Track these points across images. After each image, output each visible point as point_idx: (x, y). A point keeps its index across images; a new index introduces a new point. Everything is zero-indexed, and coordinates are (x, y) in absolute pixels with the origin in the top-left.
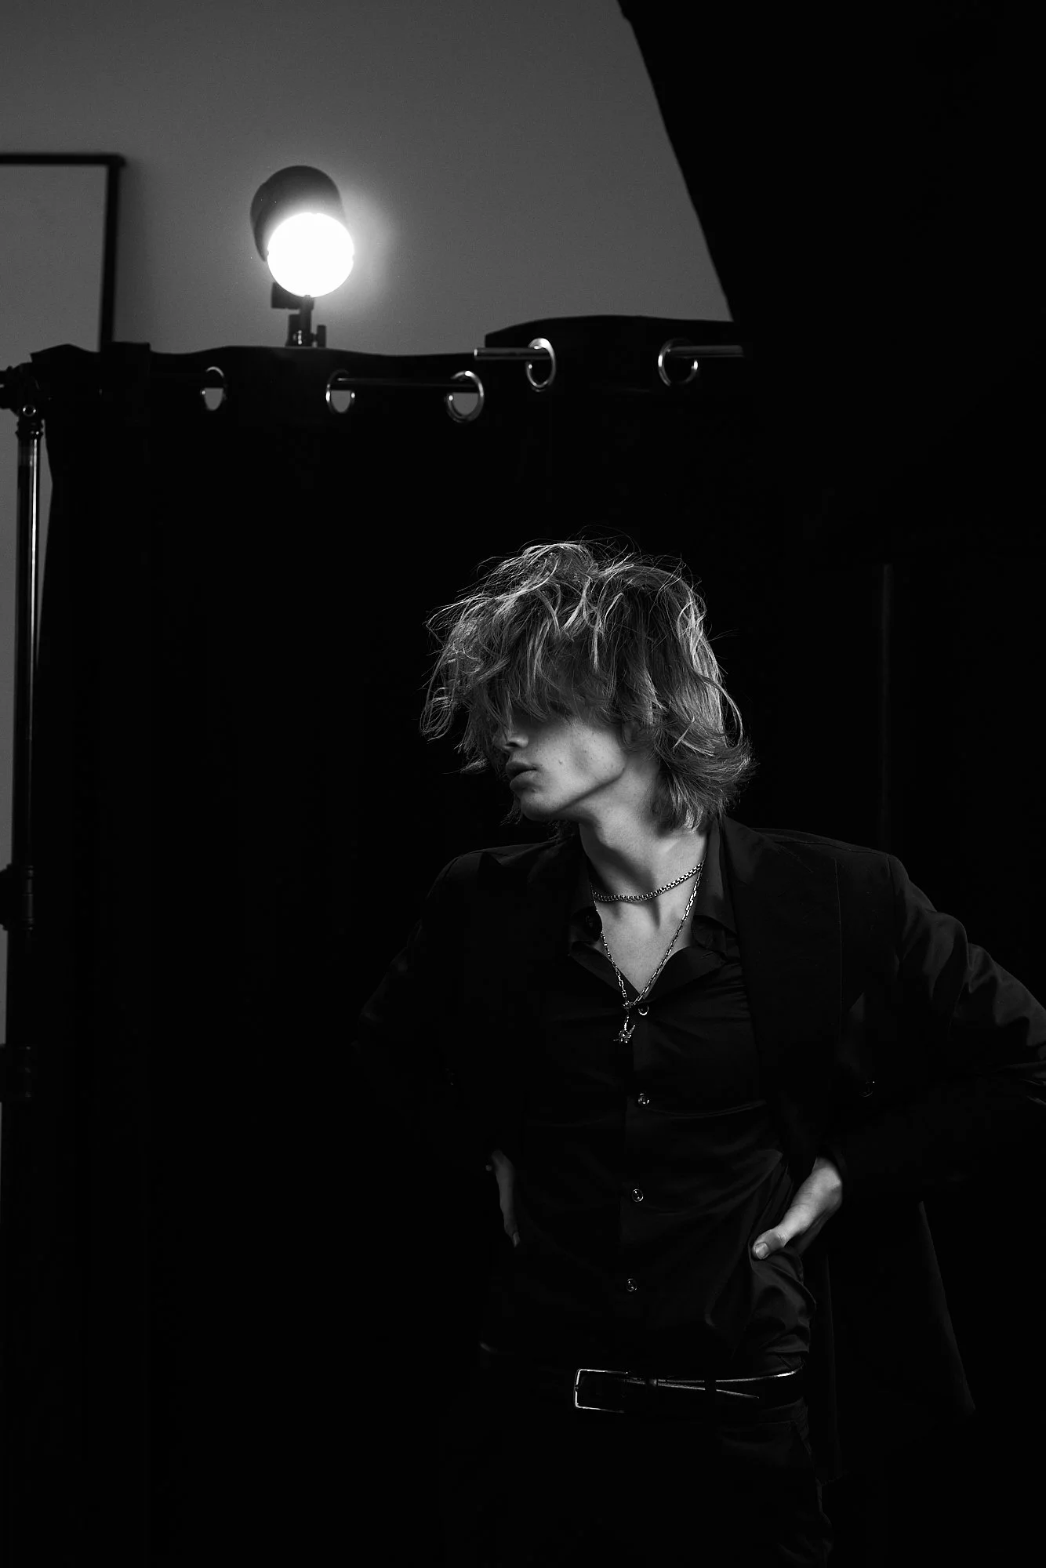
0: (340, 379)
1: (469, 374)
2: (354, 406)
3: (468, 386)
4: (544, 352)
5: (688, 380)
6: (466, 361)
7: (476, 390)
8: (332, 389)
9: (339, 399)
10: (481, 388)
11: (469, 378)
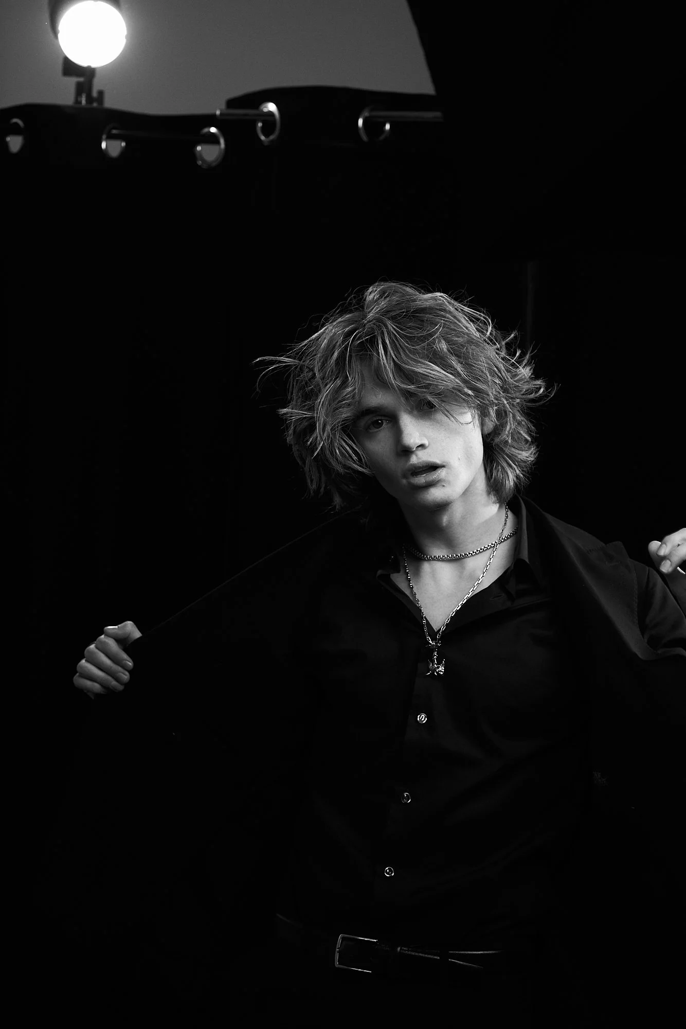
0: (114, 132)
1: (213, 130)
2: (124, 152)
3: (213, 139)
4: (271, 114)
5: (382, 137)
7: (218, 143)
8: (107, 139)
9: (112, 147)
10: (222, 141)
11: (213, 133)
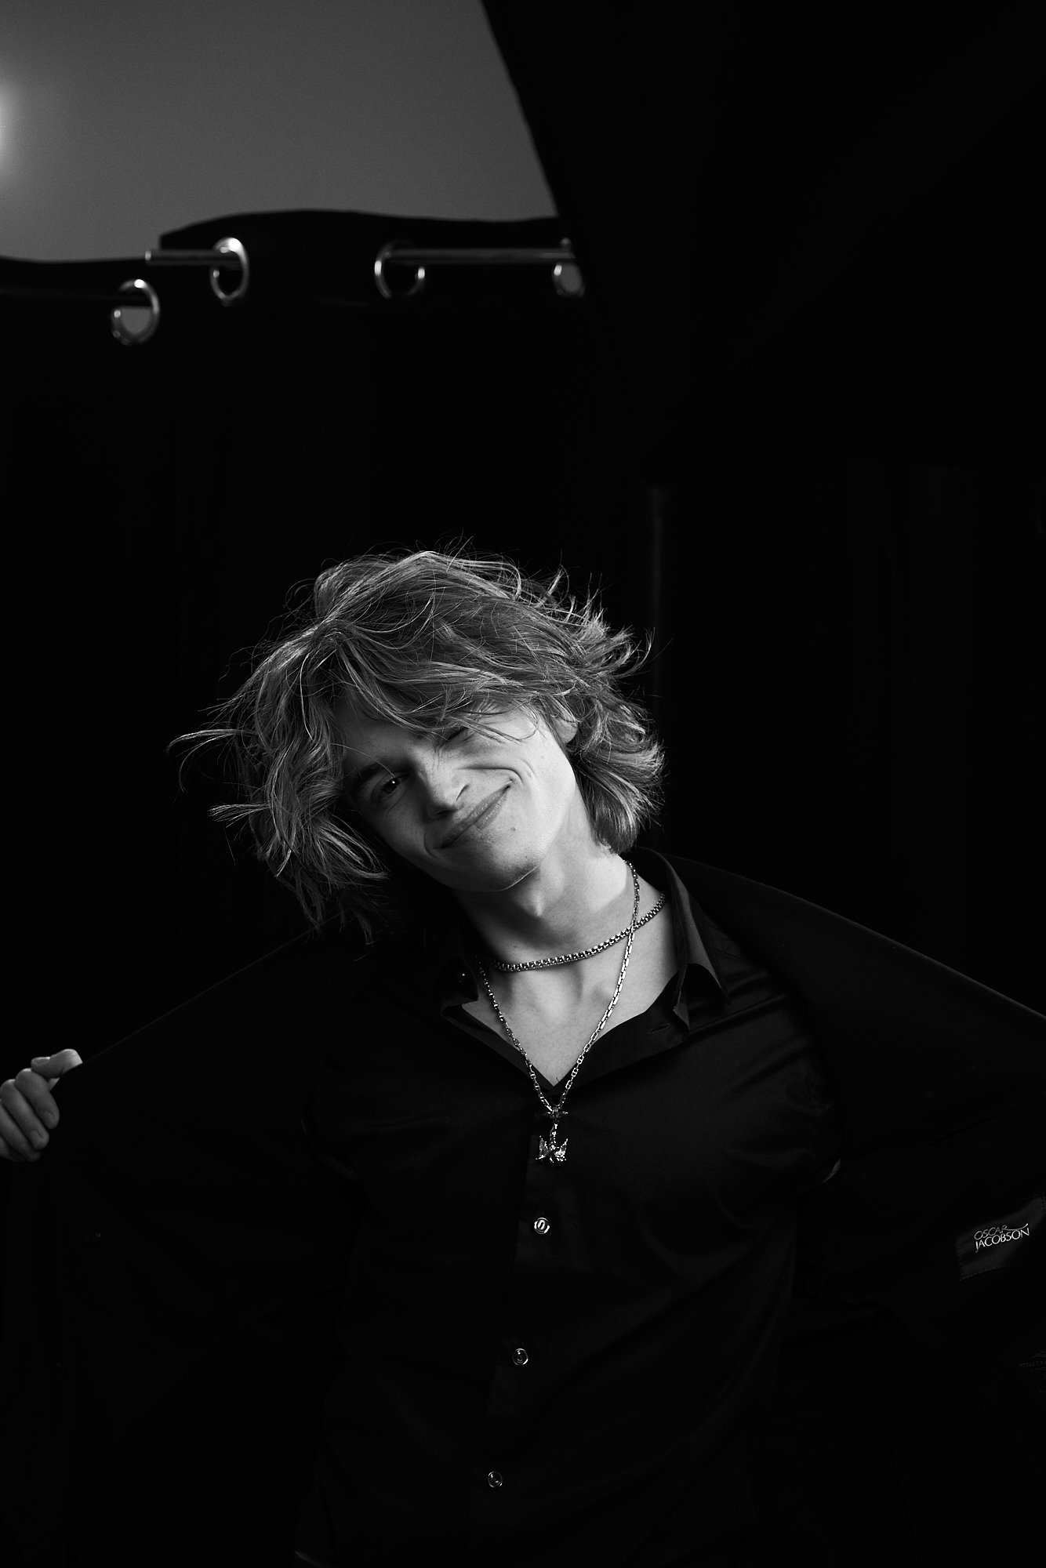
1: (140, 284)
3: (139, 299)
4: (233, 256)
5: (413, 291)
6: (137, 268)
7: (149, 305)
10: (155, 301)
11: (140, 290)
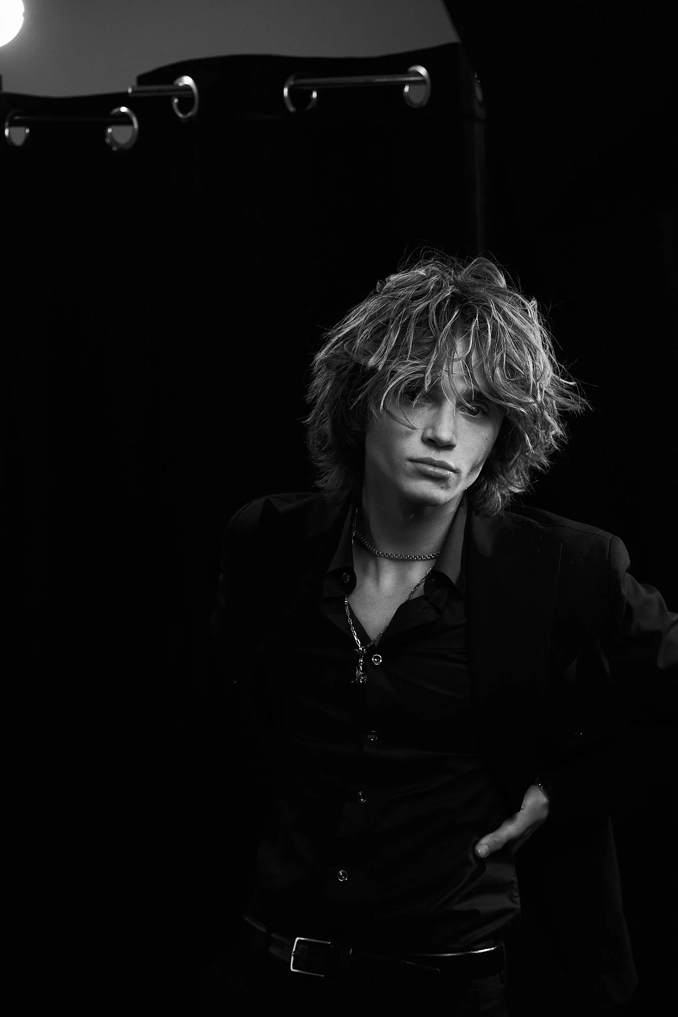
0: (17, 118)
1: (124, 109)
2: (29, 138)
3: (124, 120)
4: (187, 88)
5: (309, 107)
6: (122, 99)
7: (131, 123)
8: (10, 126)
9: (16, 135)
10: (135, 120)
11: (124, 113)
